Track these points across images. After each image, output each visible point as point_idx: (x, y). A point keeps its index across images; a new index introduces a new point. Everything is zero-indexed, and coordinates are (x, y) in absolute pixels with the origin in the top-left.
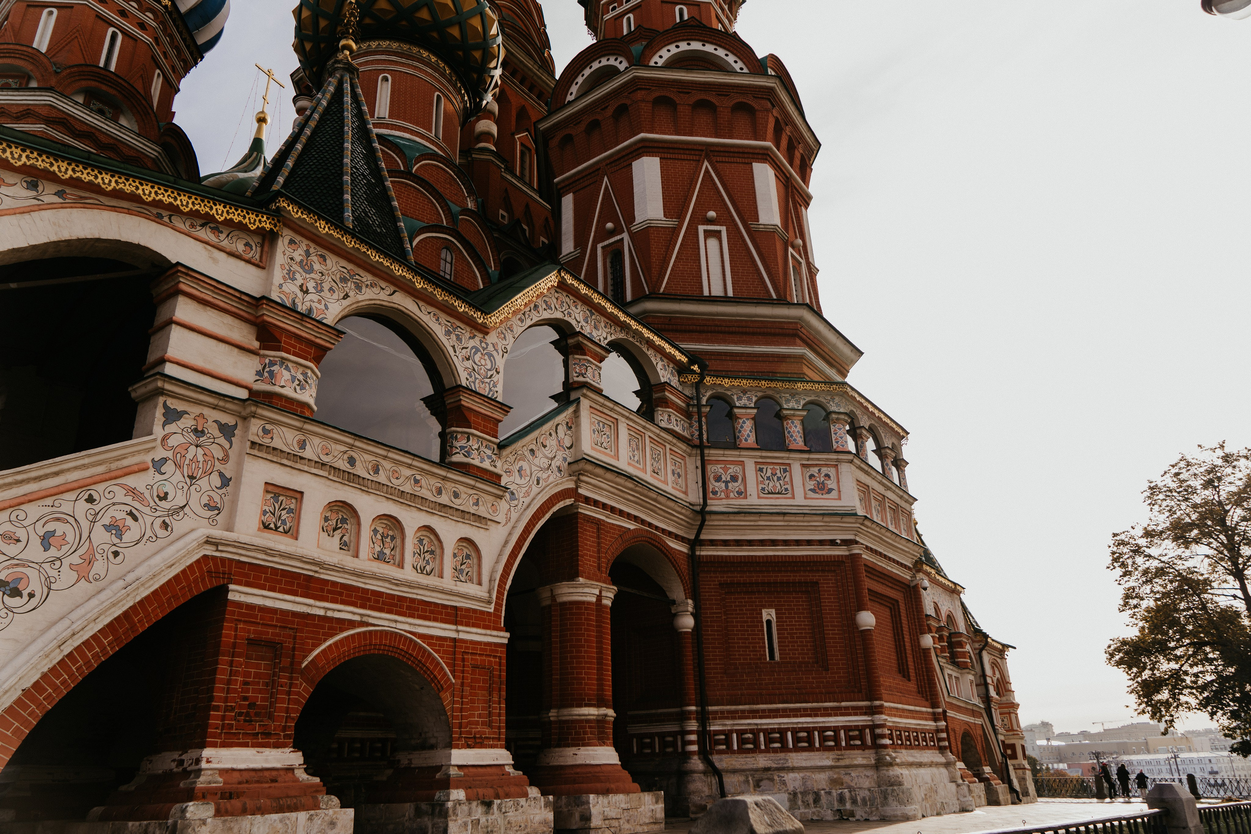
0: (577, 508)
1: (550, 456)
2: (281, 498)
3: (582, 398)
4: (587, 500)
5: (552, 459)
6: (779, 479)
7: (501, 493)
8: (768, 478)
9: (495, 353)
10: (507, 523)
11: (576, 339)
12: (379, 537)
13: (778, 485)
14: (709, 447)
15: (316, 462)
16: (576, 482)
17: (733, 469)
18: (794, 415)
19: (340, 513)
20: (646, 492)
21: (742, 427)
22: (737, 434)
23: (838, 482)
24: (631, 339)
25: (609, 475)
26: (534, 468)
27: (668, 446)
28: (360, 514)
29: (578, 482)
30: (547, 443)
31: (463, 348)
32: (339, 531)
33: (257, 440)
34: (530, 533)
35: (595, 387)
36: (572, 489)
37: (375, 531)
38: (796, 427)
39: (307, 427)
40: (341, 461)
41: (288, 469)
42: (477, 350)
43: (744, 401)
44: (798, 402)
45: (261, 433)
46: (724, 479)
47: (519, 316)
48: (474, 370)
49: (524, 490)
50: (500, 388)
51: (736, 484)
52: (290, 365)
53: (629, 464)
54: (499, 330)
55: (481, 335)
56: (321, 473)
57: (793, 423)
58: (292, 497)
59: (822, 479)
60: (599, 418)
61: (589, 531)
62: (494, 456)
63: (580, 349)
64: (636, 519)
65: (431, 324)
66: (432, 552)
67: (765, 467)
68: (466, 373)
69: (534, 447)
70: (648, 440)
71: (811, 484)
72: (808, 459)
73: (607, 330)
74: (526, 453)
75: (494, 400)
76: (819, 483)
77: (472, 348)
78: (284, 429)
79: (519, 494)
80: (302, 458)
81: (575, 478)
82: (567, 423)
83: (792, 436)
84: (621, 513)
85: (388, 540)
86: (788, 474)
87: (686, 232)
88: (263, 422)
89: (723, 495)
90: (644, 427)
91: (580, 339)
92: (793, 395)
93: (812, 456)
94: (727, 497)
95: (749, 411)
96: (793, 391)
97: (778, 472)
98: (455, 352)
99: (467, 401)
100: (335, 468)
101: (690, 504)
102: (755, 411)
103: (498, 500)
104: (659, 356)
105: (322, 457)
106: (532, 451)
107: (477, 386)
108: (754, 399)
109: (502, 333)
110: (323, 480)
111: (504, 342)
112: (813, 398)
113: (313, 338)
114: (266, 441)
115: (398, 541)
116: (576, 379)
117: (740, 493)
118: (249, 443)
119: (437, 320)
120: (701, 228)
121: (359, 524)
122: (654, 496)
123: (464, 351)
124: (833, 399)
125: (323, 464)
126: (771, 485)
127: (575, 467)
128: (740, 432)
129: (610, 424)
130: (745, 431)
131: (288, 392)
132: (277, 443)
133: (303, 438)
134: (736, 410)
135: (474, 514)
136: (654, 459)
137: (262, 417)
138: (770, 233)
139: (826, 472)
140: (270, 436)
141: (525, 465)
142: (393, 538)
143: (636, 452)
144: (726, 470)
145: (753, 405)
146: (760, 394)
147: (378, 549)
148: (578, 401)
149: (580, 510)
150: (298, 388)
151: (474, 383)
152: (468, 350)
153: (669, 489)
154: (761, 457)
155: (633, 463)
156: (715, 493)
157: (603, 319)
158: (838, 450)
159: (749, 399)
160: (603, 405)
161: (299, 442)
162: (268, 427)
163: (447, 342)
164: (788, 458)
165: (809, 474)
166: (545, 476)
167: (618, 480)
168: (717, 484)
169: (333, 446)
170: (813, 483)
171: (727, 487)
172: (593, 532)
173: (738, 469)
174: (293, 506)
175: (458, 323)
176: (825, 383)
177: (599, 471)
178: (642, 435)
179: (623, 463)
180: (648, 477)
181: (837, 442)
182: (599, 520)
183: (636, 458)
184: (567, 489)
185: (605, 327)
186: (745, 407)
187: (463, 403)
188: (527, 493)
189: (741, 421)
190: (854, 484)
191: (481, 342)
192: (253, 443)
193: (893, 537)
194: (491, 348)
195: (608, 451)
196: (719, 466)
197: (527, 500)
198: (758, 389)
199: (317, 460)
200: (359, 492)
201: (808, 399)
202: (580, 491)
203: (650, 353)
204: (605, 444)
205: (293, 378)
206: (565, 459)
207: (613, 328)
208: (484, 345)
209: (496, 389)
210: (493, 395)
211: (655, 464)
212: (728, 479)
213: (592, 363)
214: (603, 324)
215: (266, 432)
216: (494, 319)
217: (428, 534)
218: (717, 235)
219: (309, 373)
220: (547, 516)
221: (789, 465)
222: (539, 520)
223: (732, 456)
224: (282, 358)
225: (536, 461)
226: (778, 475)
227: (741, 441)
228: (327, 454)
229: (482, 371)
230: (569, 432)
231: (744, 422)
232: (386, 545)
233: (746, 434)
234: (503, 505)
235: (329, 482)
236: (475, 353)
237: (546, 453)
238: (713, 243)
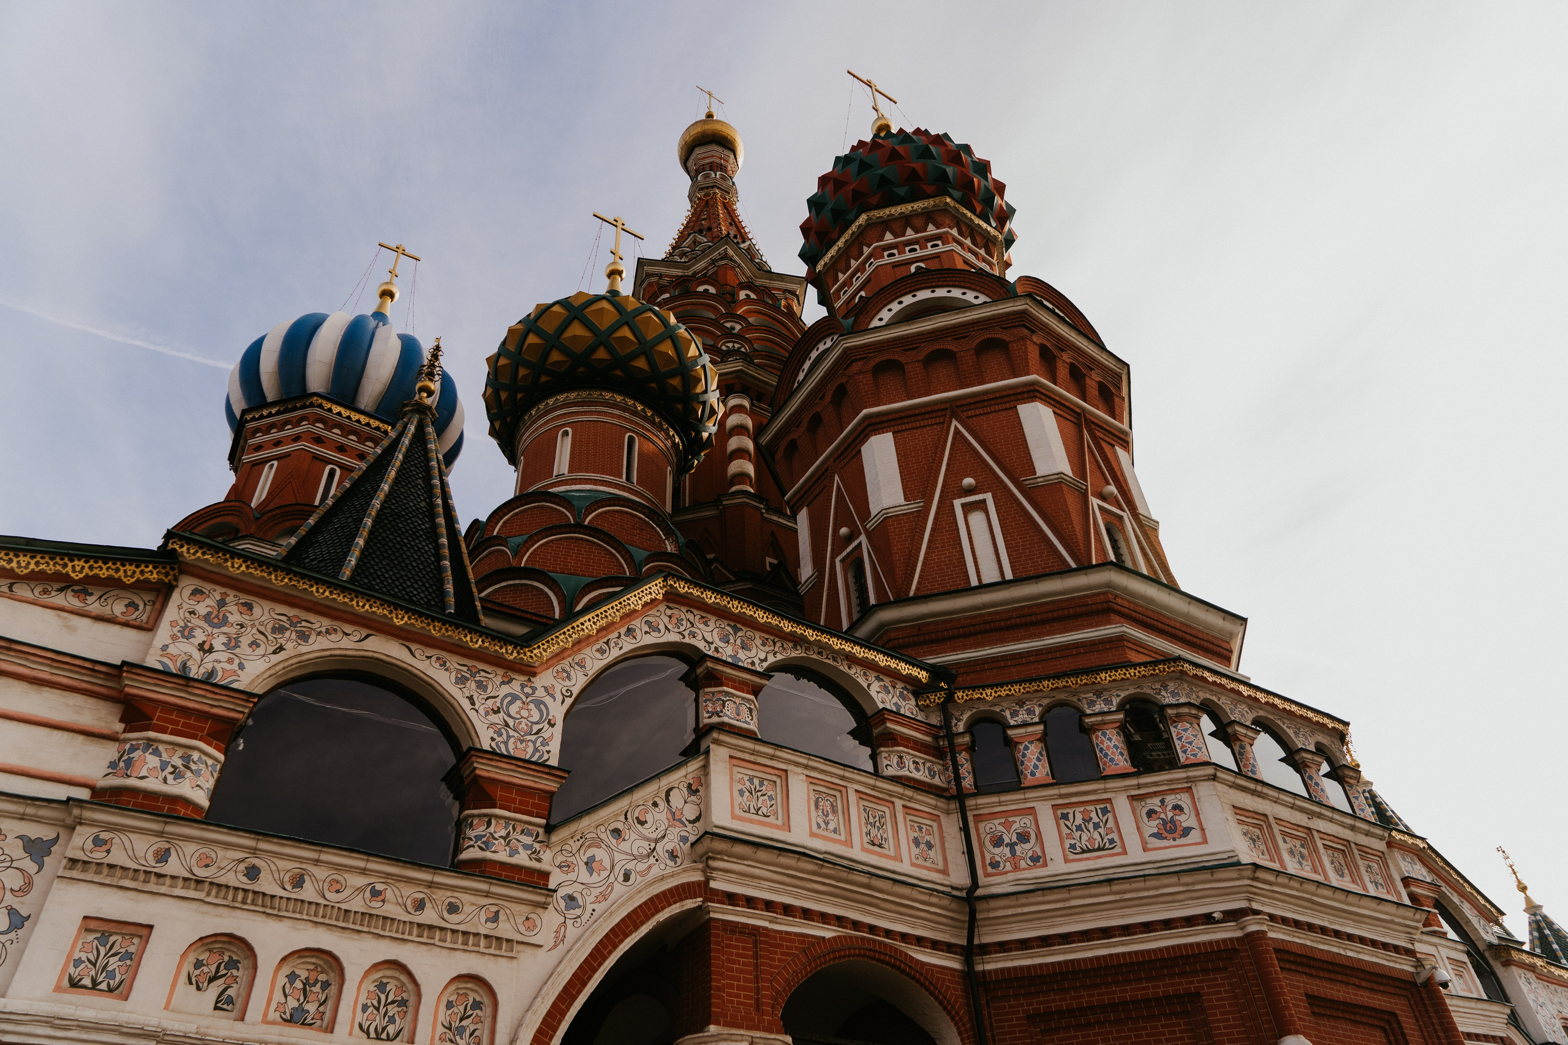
0: (709, 912)
1: (654, 836)
2: (112, 939)
3: (712, 746)
4: (731, 899)
5: (657, 841)
6: (1096, 826)
7: (542, 899)
8: (1079, 828)
9: (548, 700)
10: (555, 946)
11: (704, 666)
12: (298, 984)
13: (1096, 835)
14: (974, 795)
15: (185, 879)
16: (704, 871)
17: (1020, 823)
18: (1104, 723)
19: (227, 954)
20: (844, 875)
21: (1024, 755)
22: (1020, 768)
23: (1198, 814)
24: (814, 656)
25: (762, 854)
26: (618, 857)
27: (899, 803)
28: (257, 950)
29: (707, 869)
30: (649, 818)
31: (488, 698)
32: (222, 980)
33: (80, 855)
34: (605, 958)
35: (740, 728)
36: (699, 883)
37: (292, 977)
38: (1110, 739)
39: (170, 828)
40: (231, 875)
41: (131, 894)
42: (514, 698)
43: (1023, 716)
44: (1108, 702)
45: (89, 845)
46: (1007, 840)
47: (598, 646)
48: (507, 725)
49: (596, 892)
50: (555, 746)
51: (1027, 846)
52: (161, 747)
53: (813, 835)
54: (559, 668)
55: (524, 678)
56: (192, 894)
57: (1104, 734)
58: (133, 936)
59: (1170, 815)
60: (751, 773)
61: (737, 948)
62: (537, 846)
63: (714, 679)
64: (840, 921)
65: (431, 672)
66: (403, 1003)
67: (1071, 811)
68: (491, 731)
69: (620, 826)
70: (853, 797)
71: (1152, 826)
72: (1139, 786)
73: (767, 649)
74: (603, 836)
75: (543, 765)
76: (1165, 822)
77: (506, 696)
78: (132, 836)
79: (588, 900)
80: (159, 876)
81: (700, 866)
82: (690, 786)
83: (1106, 755)
84: (807, 914)
85: (317, 988)
86: (1110, 815)
87: (937, 513)
88: (96, 830)
89: (1008, 867)
90: (842, 778)
91: (710, 664)
92: (1099, 694)
93: (1144, 780)
94: (1016, 868)
95: (1030, 729)
96: (1098, 687)
97: (1093, 815)
98: (473, 704)
99: (484, 769)
100: (219, 886)
101: (953, 888)
102: (1041, 727)
103: (540, 911)
104: (872, 675)
105: (196, 870)
106: (617, 832)
107: (511, 746)
108: (1038, 711)
109: (564, 671)
110: (194, 905)
111: (567, 683)
112: (1132, 691)
113: (207, 708)
114: (98, 855)
115: (333, 989)
116: (706, 721)
117: (1035, 859)
118: (65, 861)
119: (444, 664)
120: (957, 503)
121: (255, 968)
122: (864, 879)
123: (490, 702)
124: (1165, 687)
125: (199, 882)
126: (1085, 837)
127: (700, 849)
128: (1022, 763)
129: (774, 778)
130: (1030, 760)
131: (153, 784)
132: (117, 857)
133: (167, 846)
134: (1010, 732)
135: (486, 936)
136: (873, 825)
137: (93, 823)
138: (1056, 484)
139: (1175, 802)
140: (105, 848)
141: (600, 854)
142: (326, 985)
143: (831, 817)
144: (1007, 825)
145: (1036, 720)
146: (1045, 702)
147: (292, 1003)
148: (707, 752)
149: (712, 915)
150: (170, 778)
151: (506, 743)
152: (498, 700)
153: (905, 867)
154: (1061, 796)
155: (825, 833)
156: (995, 865)
157: (758, 634)
158: (1188, 762)
159: (1030, 712)
160: (754, 753)
161: (156, 853)
162: (104, 836)
163: (458, 694)
164: (1105, 791)
165: (1145, 810)
166: (641, 867)
167: (783, 860)
168: (997, 851)
169: (221, 853)
170: (1154, 823)
171: (1013, 852)
172: (744, 948)
173: (1027, 820)
174: (132, 949)
175: (481, 666)
176: (1145, 664)
177: (739, 849)
178: (842, 790)
179: (799, 835)
180: (857, 852)
181: (1185, 752)
182: (756, 928)
183: (832, 826)
184: (688, 884)
185: (764, 645)
186: (1025, 725)
187: (478, 772)
188: (604, 896)
189: (1022, 747)
190: (1229, 814)
191: (523, 686)
192: (73, 862)
193: (1340, 896)
194: (540, 693)
195: (772, 820)
196: (997, 822)
197: (600, 908)
198: (1040, 694)
199: (187, 875)
200: (261, 919)
201: (1123, 694)
202: (713, 884)
203: (856, 673)
204: (764, 810)
205: (164, 765)
206: (684, 839)
207: (778, 644)
208: (528, 690)
209: (547, 748)
210: (541, 756)
211: (874, 832)
212: (1014, 839)
213: (733, 695)
214: (758, 642)
215: (98, 842)
216: (542, 651)
217: (397, 974)
218: (981, 505)
219: (196, 755)
220: (644, 930)
221: (1109, 800)
222: (626, 936)
223: (1014, 802)
224: (149, 739)
225: (625, 846)
226: (1096, 819)
227: (1026, 776)
228: (207, 866)
229: (523, 726)
230: (693, 798)
231: (1027, 748)
232: (311, 997)
233: (1031, 765)
234: (550, 919)
235: (205, 908)
236: (510, 703)
237: (646, 832)
238: (977, 519)
